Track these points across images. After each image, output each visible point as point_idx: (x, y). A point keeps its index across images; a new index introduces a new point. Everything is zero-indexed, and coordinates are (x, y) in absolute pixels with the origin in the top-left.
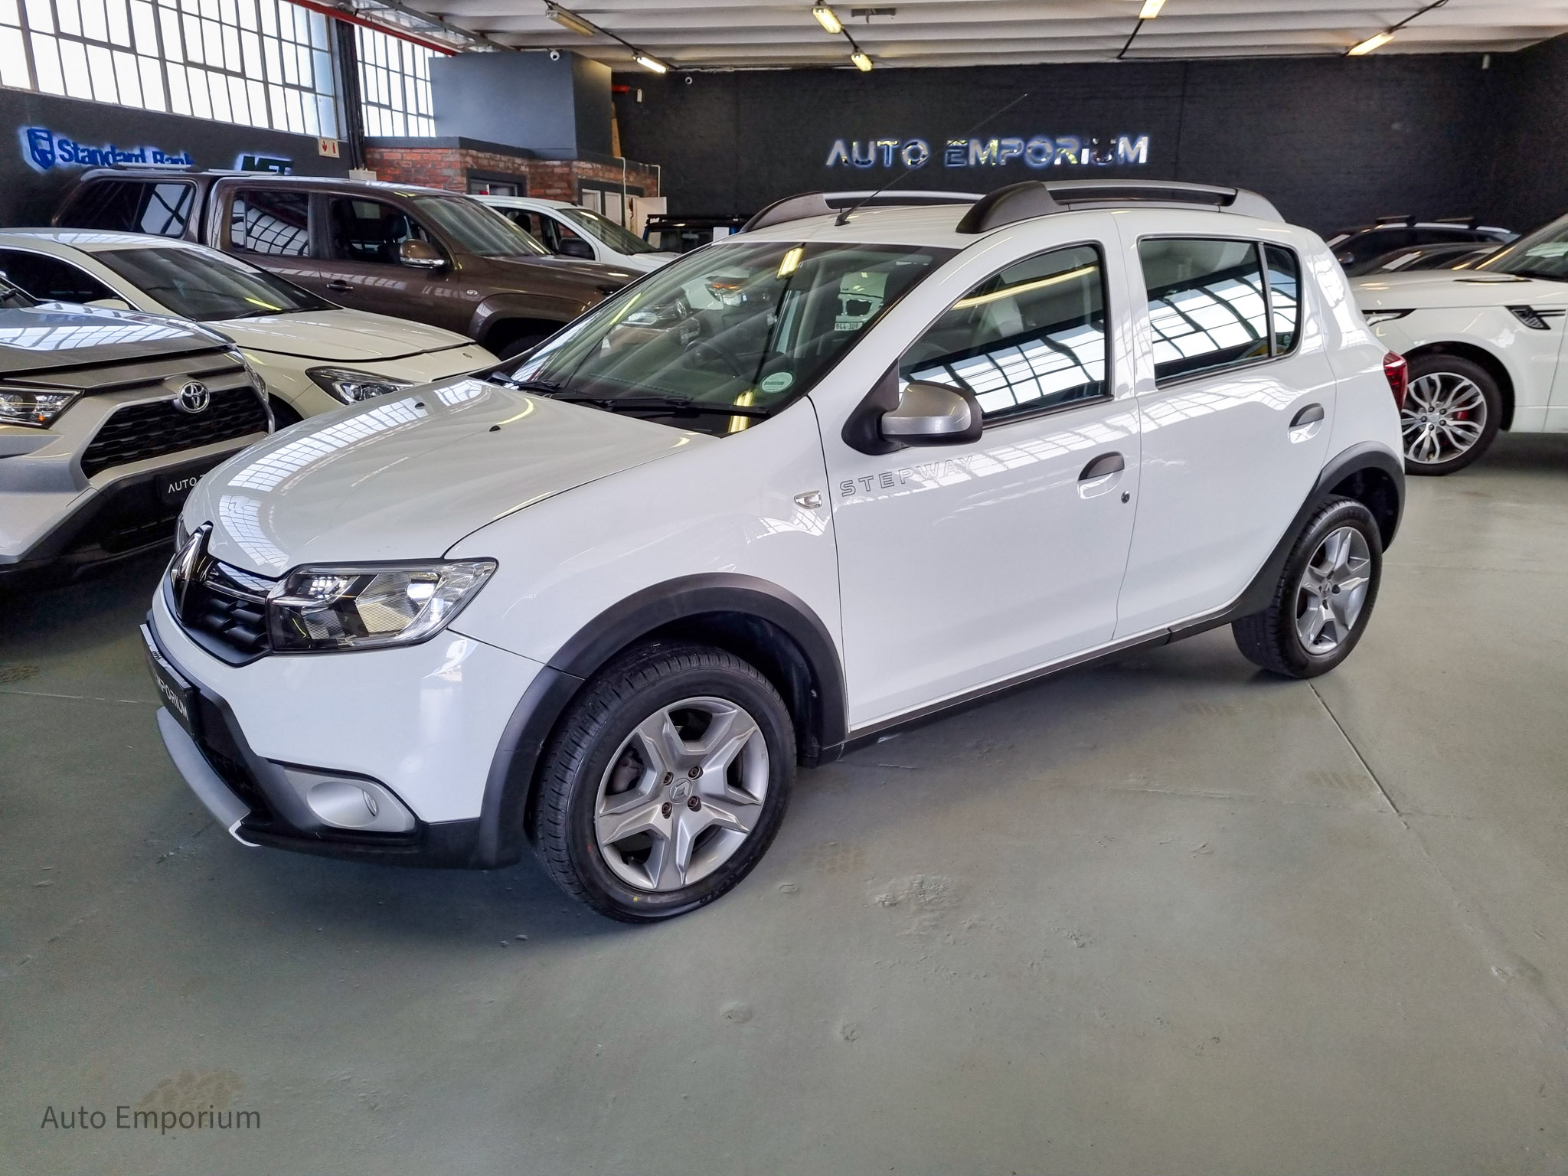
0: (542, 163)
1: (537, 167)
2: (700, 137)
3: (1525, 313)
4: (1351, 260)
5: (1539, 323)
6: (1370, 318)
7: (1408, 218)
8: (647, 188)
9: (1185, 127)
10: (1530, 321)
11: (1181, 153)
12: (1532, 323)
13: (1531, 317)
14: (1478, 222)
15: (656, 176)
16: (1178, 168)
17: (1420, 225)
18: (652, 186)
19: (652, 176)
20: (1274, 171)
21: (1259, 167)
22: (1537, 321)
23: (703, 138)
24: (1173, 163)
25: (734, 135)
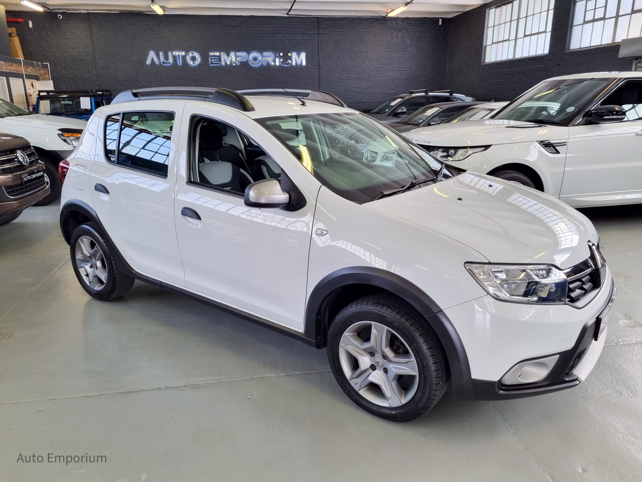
2: (71, 47)
3: (547, 145)
4: (405, 110)
5: (554, 150)
6: (468, 151)
7: (425, 91)
8: (41, 75)
9: (321, 48)
10: (549, 149)
11: (320, 61)
12: (551, 150)
13: (550, 147)
14: (453, 92)
15: (47, 69)
16: (320, 68)
17: (430, 94)
18: (45, 74)
19: (44, 69)
20: (361, 69)
21: (355, 68)
22: (553, 149)
23: (73, 48)
24: (317, 65)
25: (92, 48)
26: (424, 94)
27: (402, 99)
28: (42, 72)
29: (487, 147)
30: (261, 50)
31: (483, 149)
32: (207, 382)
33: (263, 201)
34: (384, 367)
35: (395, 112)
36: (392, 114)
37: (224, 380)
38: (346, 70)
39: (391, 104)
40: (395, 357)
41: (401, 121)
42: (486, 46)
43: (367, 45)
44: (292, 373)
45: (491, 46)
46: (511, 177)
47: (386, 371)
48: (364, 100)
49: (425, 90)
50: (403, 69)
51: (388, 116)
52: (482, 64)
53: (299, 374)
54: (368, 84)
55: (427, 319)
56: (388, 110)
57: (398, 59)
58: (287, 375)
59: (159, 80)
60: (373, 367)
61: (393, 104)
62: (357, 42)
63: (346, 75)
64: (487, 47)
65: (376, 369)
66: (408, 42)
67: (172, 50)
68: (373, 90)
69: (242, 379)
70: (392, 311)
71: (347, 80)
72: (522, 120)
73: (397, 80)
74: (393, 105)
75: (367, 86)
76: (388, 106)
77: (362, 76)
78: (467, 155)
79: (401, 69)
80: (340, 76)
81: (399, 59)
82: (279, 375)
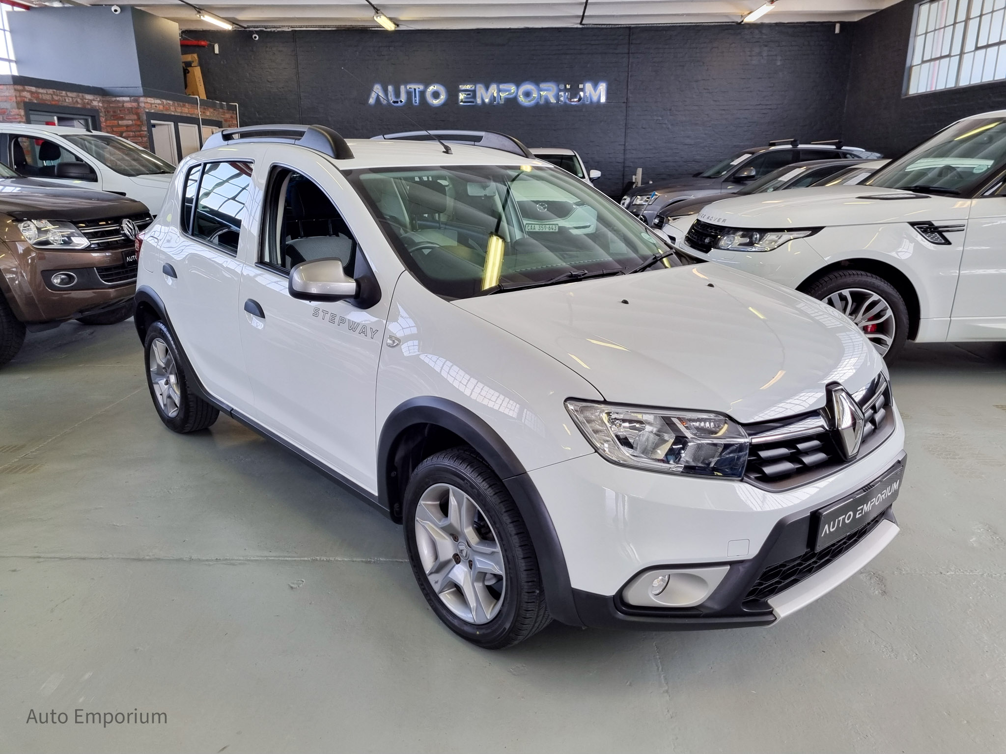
0: (114, 99)
1: (109, 102)
2: (268, 81)
3: (927, 228)
4: (753, 173)
5: (941, 238)
6: (781, 236)
7: (791, 141)
8: (226, 121)
9: (631, 76)
10: (932, 236)
11: (630, 95)
12: (934, 239)
13: (932, 232)
14: (842, 143)
15: (235, 112)
16: (629, 107)
17: (801, 146)
18: (231, 119)
19: (231, 111)
20: (696, 108)
21: (686, 106)
22: (938, 236)
23: (271, 82)
24: (624, 103)
25: (296, 81)
26: (790, 146)
27: (751, 155)
28: (228, 116)
29: (815, 230)
30: (537, 80)
31: (809, 232)
32: (249, 558)
33: (314, 290)
34: (469, 559)
35: (736, 175)
36: (732, 179)
37: (273, 558)
38: (670, 110)
39: (732, 164)
40: (478, 544)
41: (742, 190)
42: (911, 67)
43: (708, 70)
44: (376, 559)
45: (919, 66)
46: (856, 281)
47: (471, 564)
48: (698, 157)
49: (793, 139)
50: (768, 107)
51: (723, 182)
52: (903, 97)
53: (385, 561)
54: (706, 132)
55: (506, 484)
56: (725, 172)
57: (759, 91)
58: (367, 562)
59: (386, 127)
60: (457, 559)
61: (736, 162)
62: (692, 64)
63: (671, 117)
64: (914, 68)
65: (460, 562)
66: (779, 63)
67: (406, 83)
68: (714, 140)
69: (299, 559)
70: (472, 469)
71: (672, 125)
72: (895, 187)
73: (757, 125)
74: (736, 164)
75: (705, 134)
76: (728, 167)
77: (697, 119)
78: (781, 241)
79: (764, 107)
80: (660, 118)
81: (762, 91)
82: (354, 560)
